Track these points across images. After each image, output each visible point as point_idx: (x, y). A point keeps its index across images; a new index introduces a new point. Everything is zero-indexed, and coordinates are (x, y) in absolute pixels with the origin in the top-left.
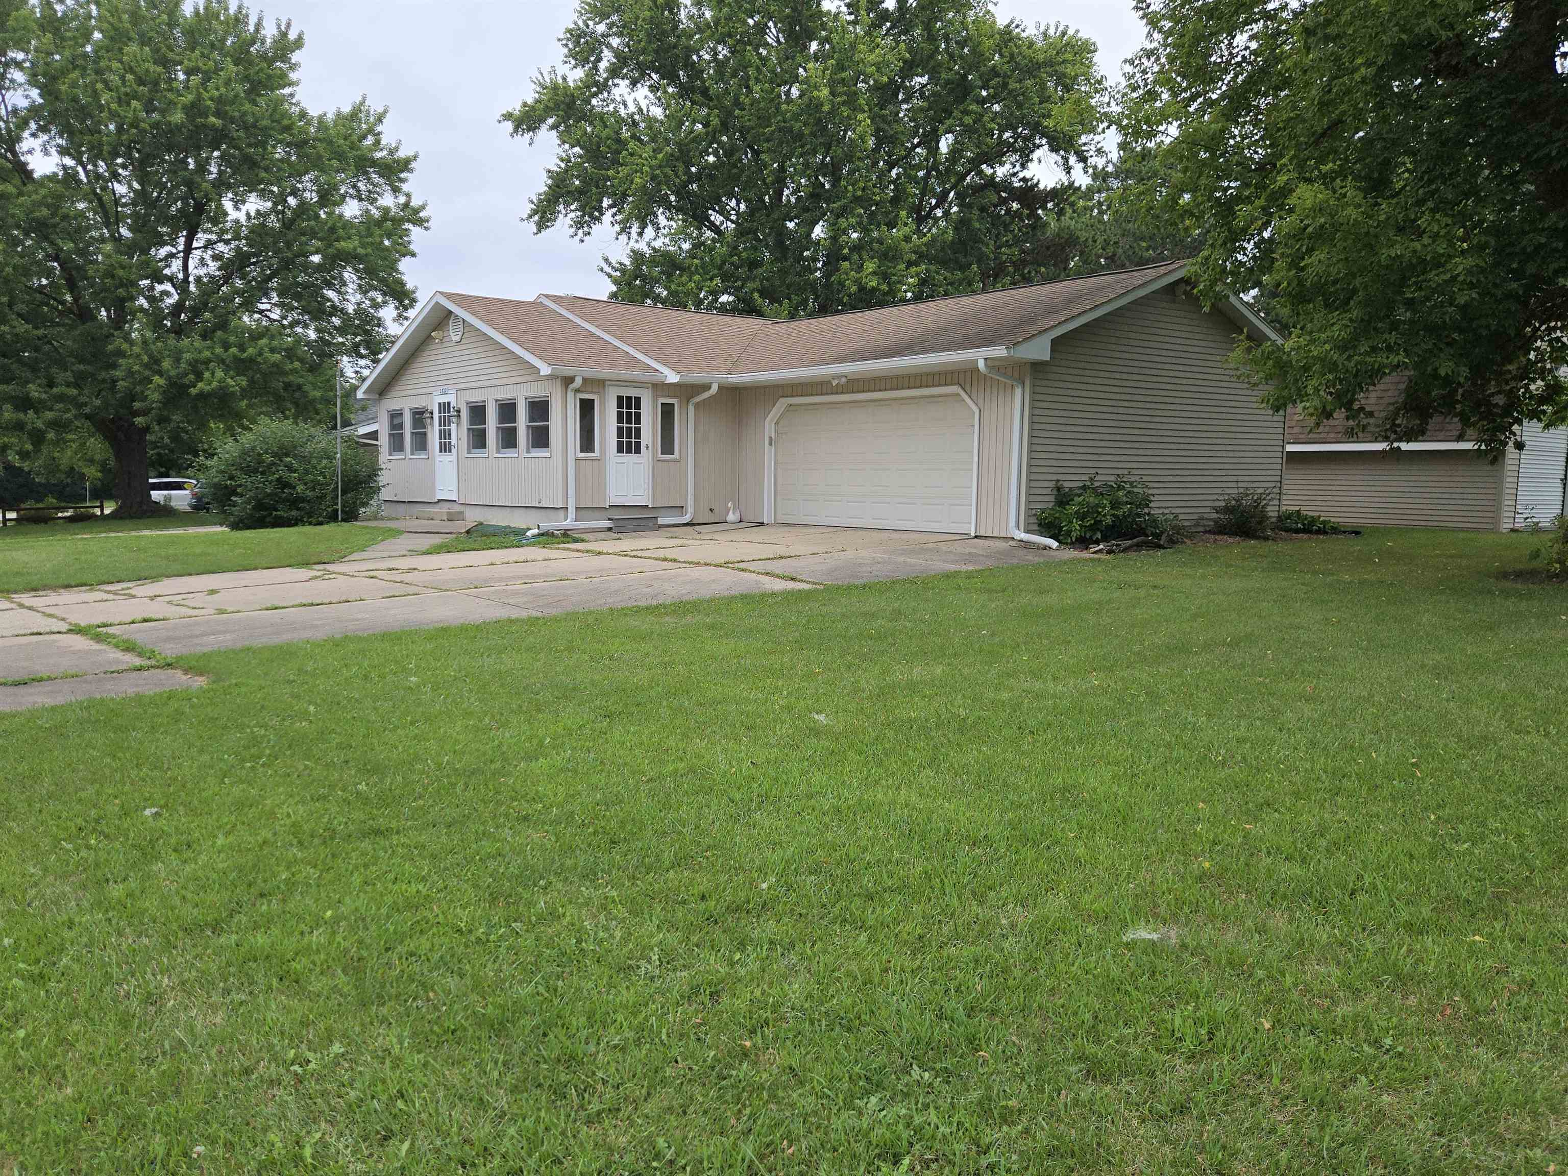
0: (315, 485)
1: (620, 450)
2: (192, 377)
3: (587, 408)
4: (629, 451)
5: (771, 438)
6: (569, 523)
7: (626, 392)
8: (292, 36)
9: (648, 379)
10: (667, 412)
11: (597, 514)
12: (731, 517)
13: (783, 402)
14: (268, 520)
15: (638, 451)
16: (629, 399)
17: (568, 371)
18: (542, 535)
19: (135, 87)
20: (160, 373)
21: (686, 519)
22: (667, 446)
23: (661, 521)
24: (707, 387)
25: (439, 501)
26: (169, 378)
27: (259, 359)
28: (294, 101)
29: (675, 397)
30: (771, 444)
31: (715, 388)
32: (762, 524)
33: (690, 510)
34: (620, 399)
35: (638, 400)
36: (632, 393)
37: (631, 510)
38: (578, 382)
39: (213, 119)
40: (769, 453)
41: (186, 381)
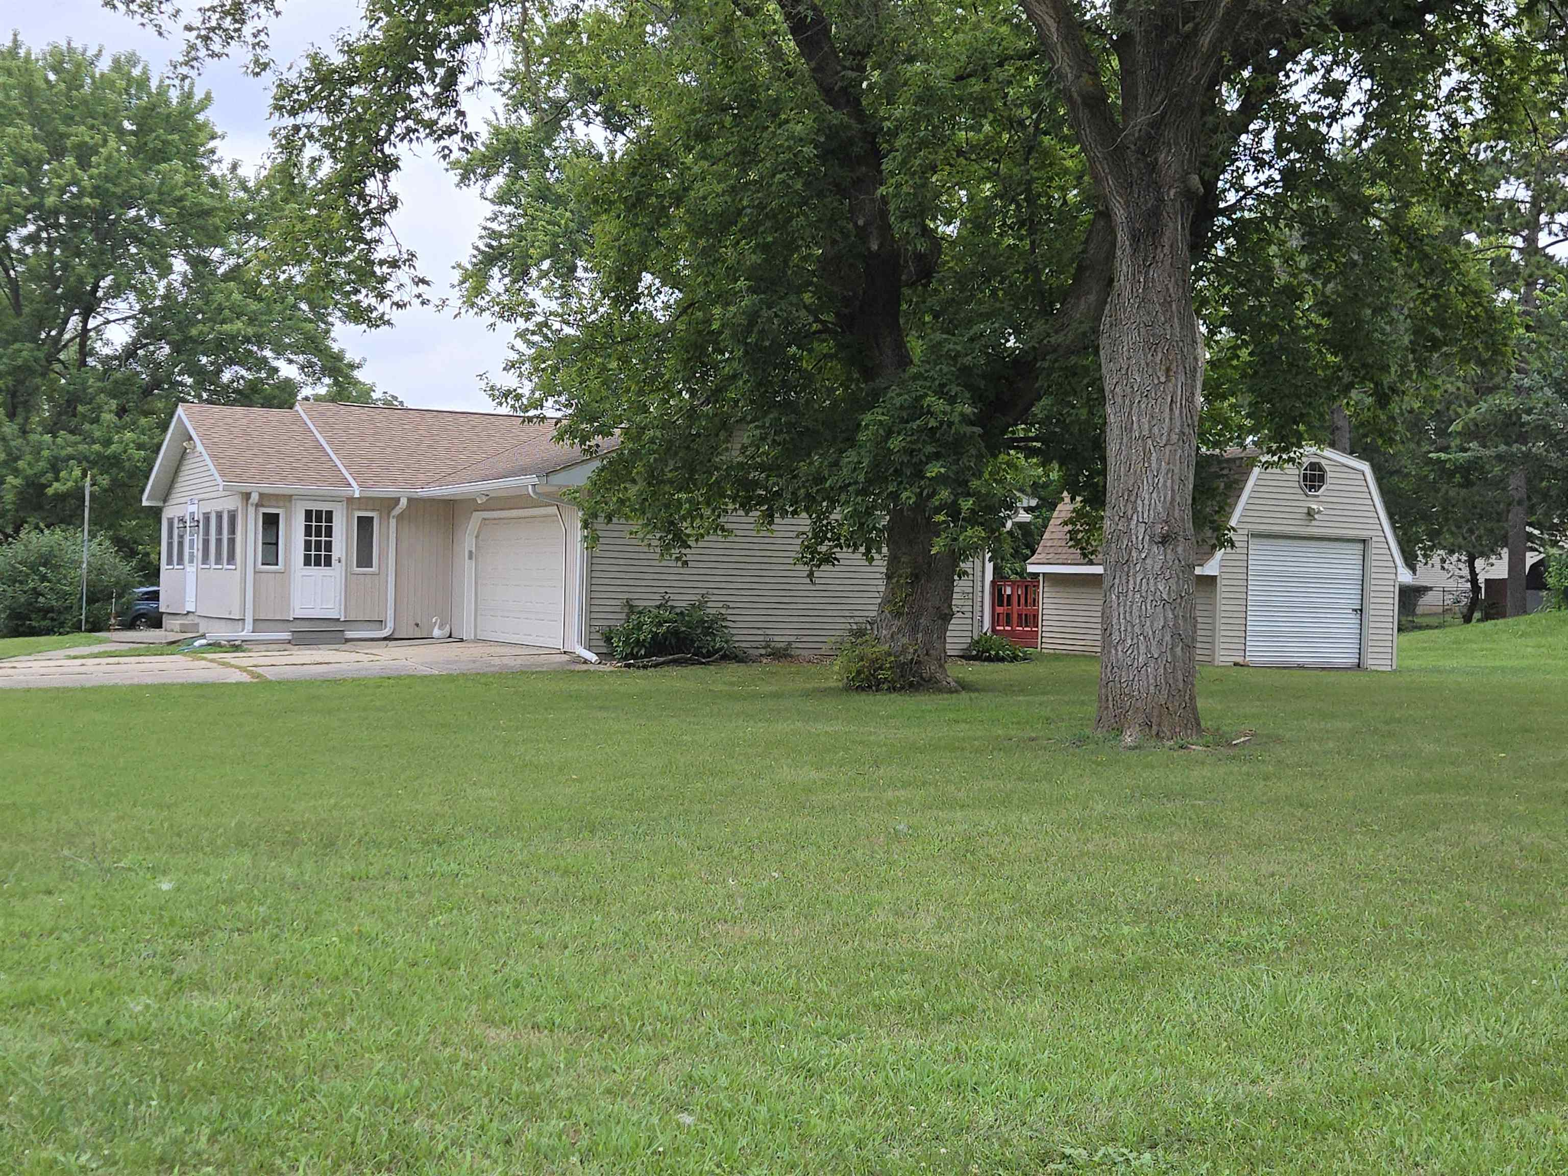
0: (64, 595)
1: (307, 562)
2: (50, 476)
3: (271, 522)
4: (318, 564)
5: (471, 552)
6: (246, 633)
7: (314, 506)
8: (199, 95)
9: (343, 493)
10: (365, 524)
11: (280, 626)
12: (436, 632)
13: (477, 516)
14: (21, 629)
15: (328, 563)
16: (319, 513)
17: (246, 487)
18: (210, 645)
19: (13, 168)
20: (16, 472)
21: (385, 633)
22: (365, 559)
23: (349, 635)
24: (397, 500)
25: (188, 612)
26: (26, 478)
27: (124, 457)
28: (215, 158)
29: (373, 510)
30: (470, 558)
31: (404, 502)
32: (462, 640)
33: (390, 625)
34: (308, 514)
35: (330, 514)
36: (324, 507)
37: (318, 622)
38: (255, 497)
39: (87, 200)
40: (469, 566)
41: (43, 480)
